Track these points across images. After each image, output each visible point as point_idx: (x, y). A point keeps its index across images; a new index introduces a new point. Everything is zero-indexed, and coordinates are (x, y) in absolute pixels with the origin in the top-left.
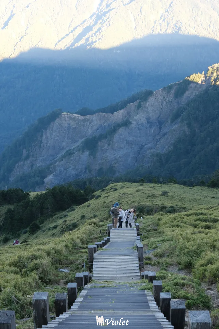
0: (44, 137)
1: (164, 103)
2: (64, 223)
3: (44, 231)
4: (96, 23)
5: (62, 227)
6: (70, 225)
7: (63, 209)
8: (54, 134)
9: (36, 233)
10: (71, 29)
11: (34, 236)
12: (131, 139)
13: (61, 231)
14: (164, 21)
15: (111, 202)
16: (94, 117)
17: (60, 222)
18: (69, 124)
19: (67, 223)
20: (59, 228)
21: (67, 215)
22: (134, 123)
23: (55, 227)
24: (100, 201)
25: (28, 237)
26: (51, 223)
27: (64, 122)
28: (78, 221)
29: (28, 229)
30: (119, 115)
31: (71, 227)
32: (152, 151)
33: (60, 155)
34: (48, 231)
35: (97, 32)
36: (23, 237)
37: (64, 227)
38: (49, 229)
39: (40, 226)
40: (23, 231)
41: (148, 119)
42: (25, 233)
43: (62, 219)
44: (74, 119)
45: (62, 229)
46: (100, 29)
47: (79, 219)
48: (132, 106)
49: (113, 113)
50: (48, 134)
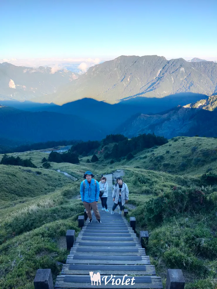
0: (133, 123)
1: (186, 111)
2: (152, 155)
3: (136, 159)
4: (158, 81)
5: (151, 158)
6: (158, 157)
7: (149, 147)
8: (137, 122)
9: (131, 160)
10: (147, 83)
11: (129, 162)
12: (170, 126)
13: (150, 161)
14: (186, 81)
15: (191, 143)
16: (155, 116)
17: (148, 154)
18: (143, 118)
19: (155, 155)
20: (148, 158)
21: (153, 151)
22: (172, 119)
23: (145, 157)
24: (178, 143)
25: (126, 162)
26: (141, 154)
27: (142, 117)
28: (164, 155)
29: (126, 157)
30: (166, 116)
31: (159, 158)
32: (179, 131)
33: (139, 131)
34: (140, 159)
35: (158, 84)
36: (123, 161)
37: (152, 158)
38: (141, 158)
39: (134, 156)
40: (123, 158)
41: (178, 118)
42: (124, 159)
43: (149, 153)
44: (146, 117)
45: (151, 159)
46: (159, 83)
47: (164, 153)
48: (172, 112)
49: (163, 115)
50: (135, 122)
